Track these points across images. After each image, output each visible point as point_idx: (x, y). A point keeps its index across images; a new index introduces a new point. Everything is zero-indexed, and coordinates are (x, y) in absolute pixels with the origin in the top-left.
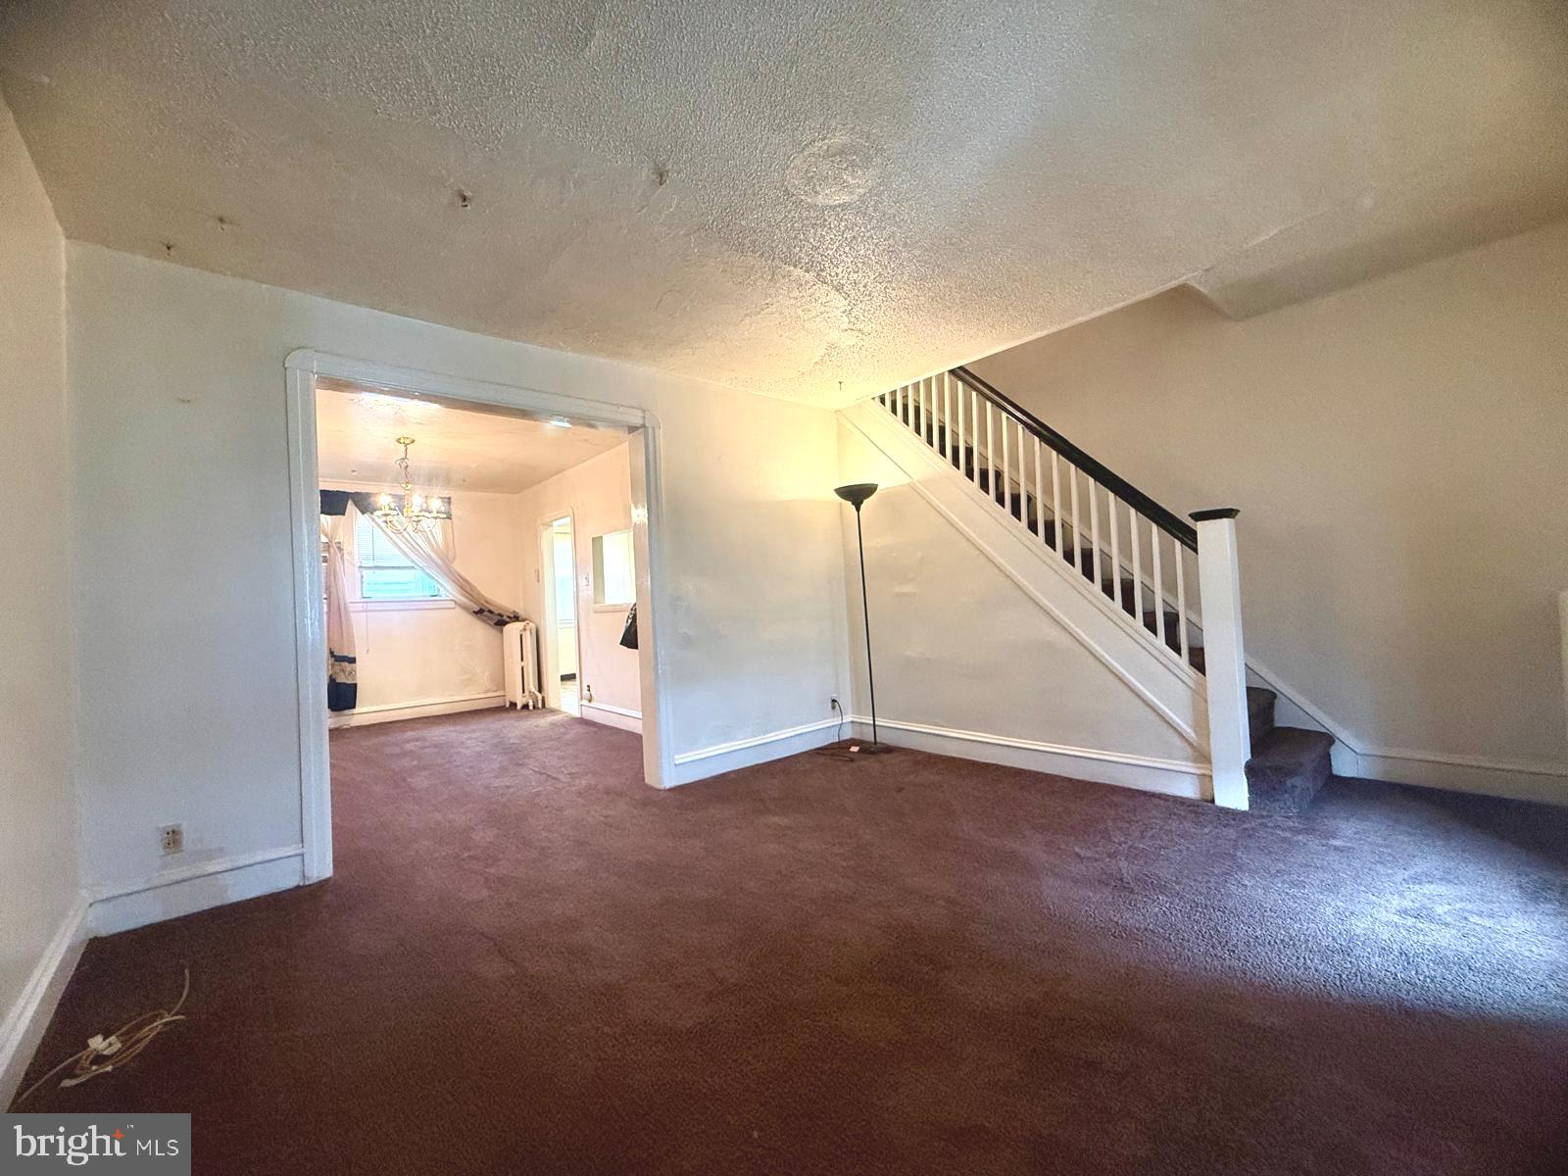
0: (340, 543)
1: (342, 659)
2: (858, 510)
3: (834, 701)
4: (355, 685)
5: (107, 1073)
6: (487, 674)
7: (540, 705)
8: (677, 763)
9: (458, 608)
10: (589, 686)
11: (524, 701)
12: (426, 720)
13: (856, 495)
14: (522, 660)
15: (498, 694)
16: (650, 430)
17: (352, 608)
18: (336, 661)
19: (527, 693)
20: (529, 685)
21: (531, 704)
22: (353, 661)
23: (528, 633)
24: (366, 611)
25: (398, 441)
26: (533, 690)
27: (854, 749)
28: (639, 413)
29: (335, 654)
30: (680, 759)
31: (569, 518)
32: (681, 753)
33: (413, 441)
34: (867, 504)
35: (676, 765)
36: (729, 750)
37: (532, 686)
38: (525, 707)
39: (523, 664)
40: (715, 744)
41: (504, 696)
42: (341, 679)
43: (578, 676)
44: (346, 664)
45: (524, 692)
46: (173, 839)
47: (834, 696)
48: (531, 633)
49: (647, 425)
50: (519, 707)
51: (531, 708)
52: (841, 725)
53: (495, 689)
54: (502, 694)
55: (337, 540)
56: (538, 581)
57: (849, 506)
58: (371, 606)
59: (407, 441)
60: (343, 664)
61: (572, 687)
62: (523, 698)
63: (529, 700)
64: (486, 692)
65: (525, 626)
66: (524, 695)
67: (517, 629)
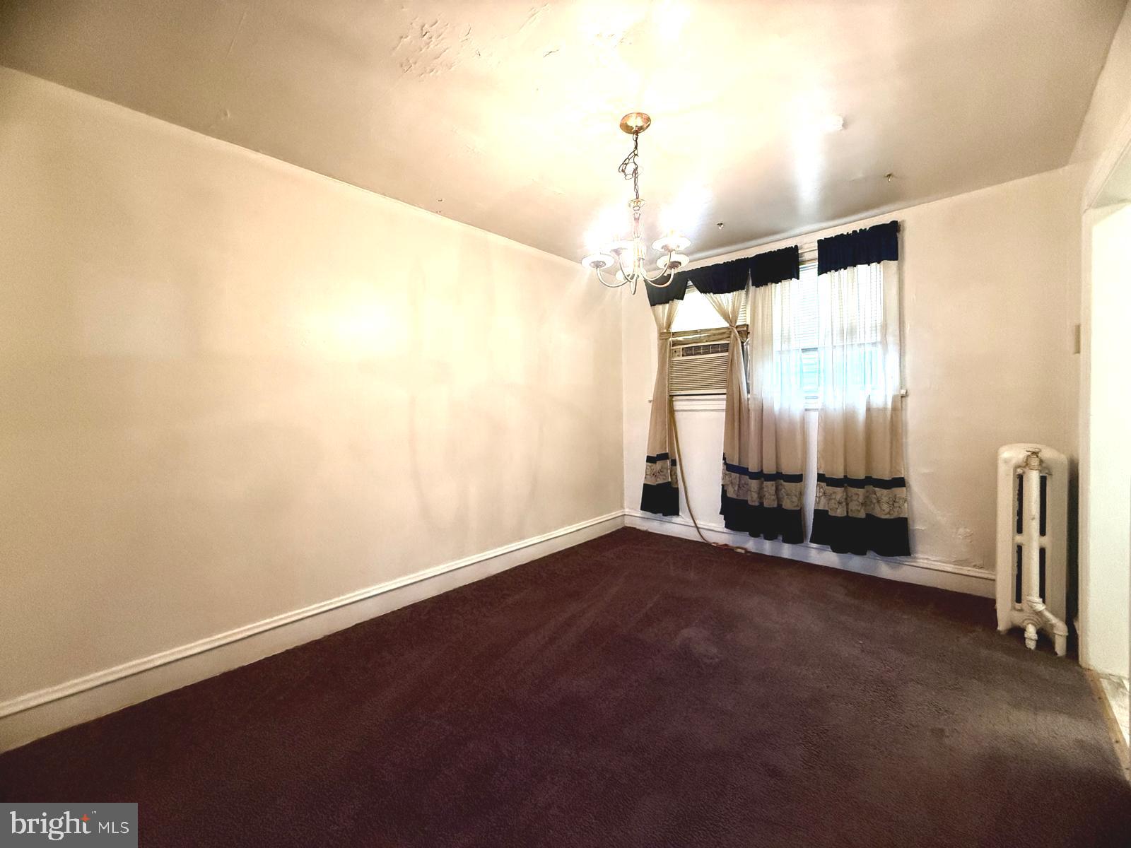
0: (745, 325)
7: (1060, 647)
11: (1016, 618)
14: (1019, 531)
15: (982, 573)
18: (728, 470)
19: (1024, 605)
20: (1028, 593)
29: (729, 462)
38: (1017, 632)
39: (1019, 538)
45: (1018, 599)
48: (1048, 473)
50: (1002, 627)
51: (1031, 644)
62: (1016, 614)
63: (1028, 624)
64: (958, 563)
65: (1028, 456)
66: (1018, 606)
67: (1006, 461)
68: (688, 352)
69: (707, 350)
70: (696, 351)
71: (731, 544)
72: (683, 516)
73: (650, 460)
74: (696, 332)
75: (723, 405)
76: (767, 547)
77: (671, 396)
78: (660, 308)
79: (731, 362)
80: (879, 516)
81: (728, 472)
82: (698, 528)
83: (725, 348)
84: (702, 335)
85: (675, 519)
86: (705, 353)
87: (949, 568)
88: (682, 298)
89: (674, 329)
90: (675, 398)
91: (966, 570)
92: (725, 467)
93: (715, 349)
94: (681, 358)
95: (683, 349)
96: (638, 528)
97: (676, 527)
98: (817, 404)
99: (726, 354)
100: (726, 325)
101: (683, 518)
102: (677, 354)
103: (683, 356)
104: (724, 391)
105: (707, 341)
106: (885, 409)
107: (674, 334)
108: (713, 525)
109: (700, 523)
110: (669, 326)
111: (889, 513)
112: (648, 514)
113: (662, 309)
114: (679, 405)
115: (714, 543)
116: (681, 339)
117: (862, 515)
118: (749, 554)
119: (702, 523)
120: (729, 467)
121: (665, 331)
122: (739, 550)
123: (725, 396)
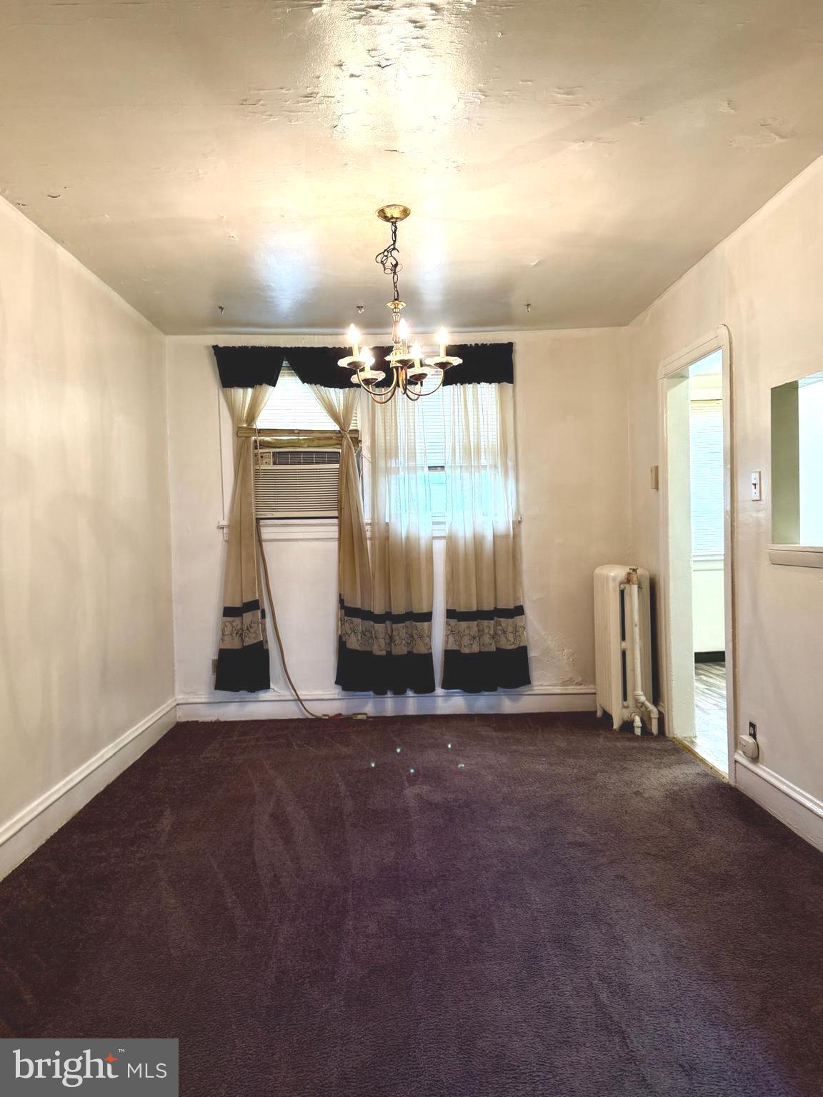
0: (356, 431)
6: (566, 651)
7: (655, 730)
10: (752, 725)
11: (626, 714)
14: (623, 638)
15: (582, 689)
18: (346, 614)
19: (630, 702)
20: (634, 689)
21: (638, 722)
23: (635, 588)
26: (643, 699)
29: (346, 604)
31: (719, 354)
33: (406, 213)
37: (641, 693)
38: (627, 726)
39: (624, 644)
41: (595, 694)
43: (729, 658)
45: (625, 698)
48: (640, 587)
50: (616, 725)
51: (638, 732)
53: (579, 679)
54: (593, 691)
55: (351, 428)
56: (657, 488)
59: (396, 214)
61: (718, 681)
62: (625, 710)
63: (635, 715)
64: (564, 684)
65: (629, 574)
66: (625, 704)
67: (614, 579)
68: (280, 458)
69: (309, 458)
70: (295, 458)
71: (344, 712)
72: (276, 689)
73: (229, 612)
74: (291, 432)
75: (333, 531)
76: (389, 705)
77: (258, 520)
78: (237, 391)
79: (345, 477)
80: (504, 647)
81: (346, 618)
82: (299, 700)
83: (334, 458)
84: (301, 438)
85: (264, 695)
86: (306, 463)
87: (557, 690)
88: (273, 384)
89: (258, 425)
90: (262, 522)
91: (572, 689)
92: (343, 611)
93: (321, 458)
94: (271, 467)
95: (274, 454)
96: (201, 720)
97: (264, 706)
98: (443, 531)
99: (337, 466)
100: (335, 427)
101: (277, 689)
102: (265, 460)
103: (274, 464)
104: (335, 514)
105: (309, 447)
106: (507, 536)
107: (259, 431)
108: (320, 692)
109: (303, 694)
110: (252, 417)
111: (514, 643)
112: (223, 695)
113: (244, 396)
114: (267, 533)
115: (324, 715)
116: (268, 439)
117: (493, 648)
118: (370, 719)
119: (303, 693)
120: (347, 611)
121: (245, 425)
122: (360, 717)
123: (336, 521)
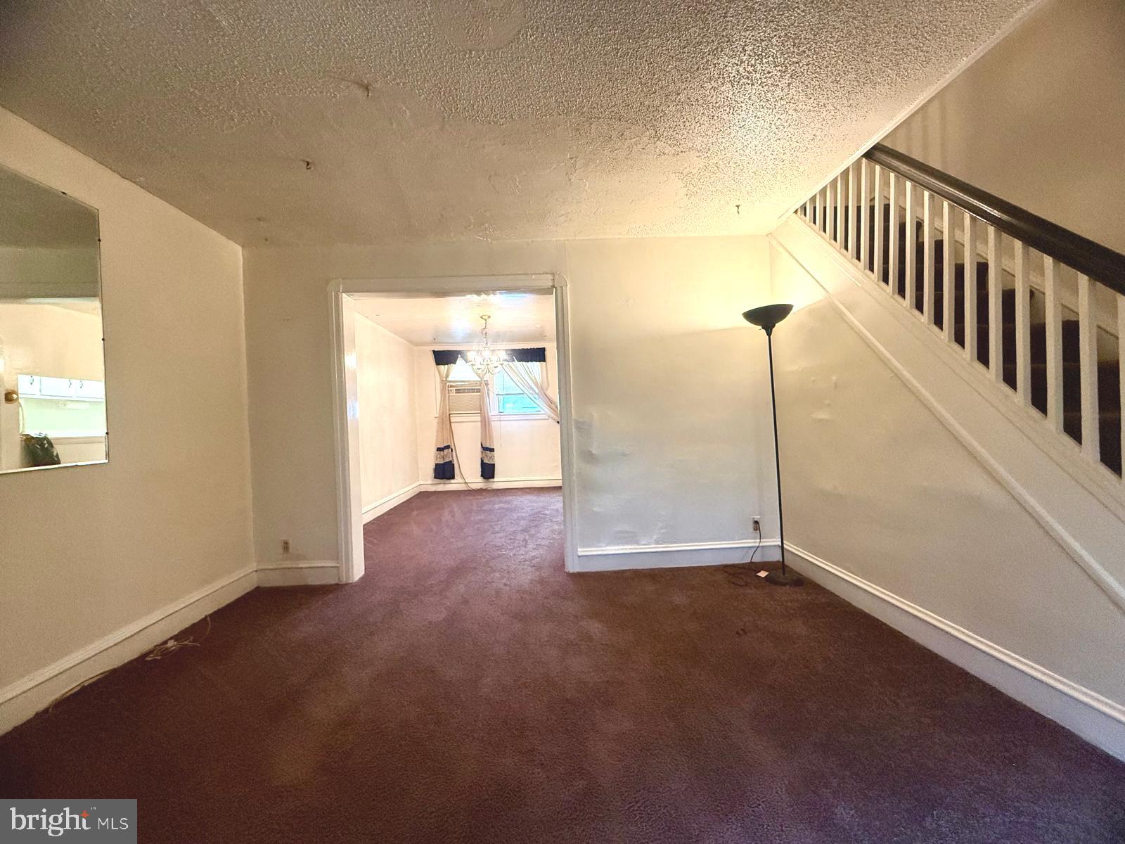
1: (487, 449)
2: (769, 334)
3: (756, 522)
4: (494, 465)
5: (157, 659)
8: (579, 554)
9: (550, 419)
12: (528, 490)
13: (767, 317)
16: (559, 289)
17: (493, 418)
18: (484, 450)
22: (492, 450)
24: (500, 421)
25: (482, 317)
27: (763, 574)
28: (550, 277)
29: (484, 446)
30: (582, 551)
32: (584, 547)
33: (489, 317)
34: (780, 327)
35: (579, 557)
36: (634, 551)
40: (618, 544)
42: (486, 461)
44: (488, 452)
46: (286, 546)
47: (757, 517)
49: (556, 286)
52: (758, 546)
57: (758, 330)
58: (502, 418)
59: (486, 317)
60: (487, 452)
68: (458, 391)
69: (469, 391)
70: (463, 391)
71: (483, 487)
73: (439, 449)
74: (463, 381)
75: (478, 419)
77: (449, 415)
78: (442, 367)
79: (482, 399)
82: (467, 483)
83: (479, 391)
84: (466, 383)
85: (452, 481)
86: (468, 393)
88: (455, 363)
89: (449, 379)
90: (451, 415)
92: (482, 449)
93: (473, 391)
94: (455, 394)
95: (456, 389)
96: (428, 490)
97: (453, 485)
99: (480, 394)
100: (478, 379)
101: (458, 479)
102: (452, 392)
104: (479, 412)
105: (468, 387)
107: (450, 381)
108: (475, 480)
109: (468, 481)
110: (447, 376)
112: (438, 481)
113: (443, 368)
114: (454, 419)
115: (476, 488)
116: (453, 384)
121: (445, 380)
123: (479, 415)
